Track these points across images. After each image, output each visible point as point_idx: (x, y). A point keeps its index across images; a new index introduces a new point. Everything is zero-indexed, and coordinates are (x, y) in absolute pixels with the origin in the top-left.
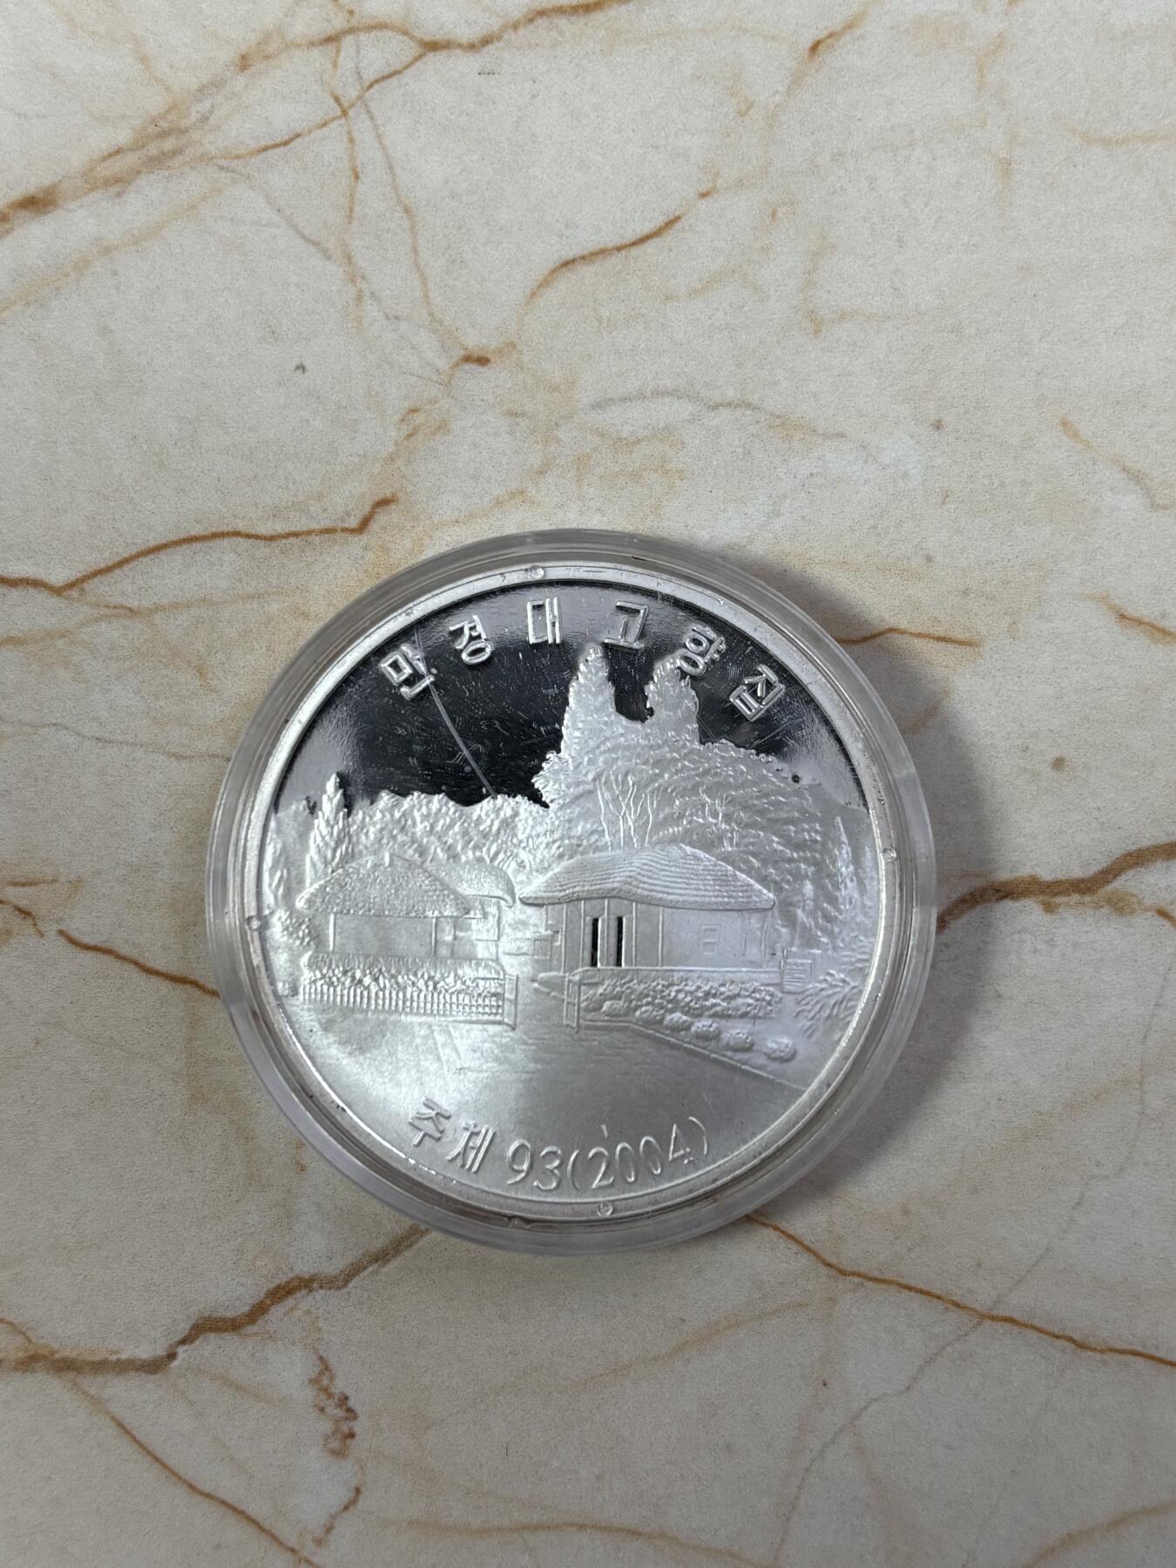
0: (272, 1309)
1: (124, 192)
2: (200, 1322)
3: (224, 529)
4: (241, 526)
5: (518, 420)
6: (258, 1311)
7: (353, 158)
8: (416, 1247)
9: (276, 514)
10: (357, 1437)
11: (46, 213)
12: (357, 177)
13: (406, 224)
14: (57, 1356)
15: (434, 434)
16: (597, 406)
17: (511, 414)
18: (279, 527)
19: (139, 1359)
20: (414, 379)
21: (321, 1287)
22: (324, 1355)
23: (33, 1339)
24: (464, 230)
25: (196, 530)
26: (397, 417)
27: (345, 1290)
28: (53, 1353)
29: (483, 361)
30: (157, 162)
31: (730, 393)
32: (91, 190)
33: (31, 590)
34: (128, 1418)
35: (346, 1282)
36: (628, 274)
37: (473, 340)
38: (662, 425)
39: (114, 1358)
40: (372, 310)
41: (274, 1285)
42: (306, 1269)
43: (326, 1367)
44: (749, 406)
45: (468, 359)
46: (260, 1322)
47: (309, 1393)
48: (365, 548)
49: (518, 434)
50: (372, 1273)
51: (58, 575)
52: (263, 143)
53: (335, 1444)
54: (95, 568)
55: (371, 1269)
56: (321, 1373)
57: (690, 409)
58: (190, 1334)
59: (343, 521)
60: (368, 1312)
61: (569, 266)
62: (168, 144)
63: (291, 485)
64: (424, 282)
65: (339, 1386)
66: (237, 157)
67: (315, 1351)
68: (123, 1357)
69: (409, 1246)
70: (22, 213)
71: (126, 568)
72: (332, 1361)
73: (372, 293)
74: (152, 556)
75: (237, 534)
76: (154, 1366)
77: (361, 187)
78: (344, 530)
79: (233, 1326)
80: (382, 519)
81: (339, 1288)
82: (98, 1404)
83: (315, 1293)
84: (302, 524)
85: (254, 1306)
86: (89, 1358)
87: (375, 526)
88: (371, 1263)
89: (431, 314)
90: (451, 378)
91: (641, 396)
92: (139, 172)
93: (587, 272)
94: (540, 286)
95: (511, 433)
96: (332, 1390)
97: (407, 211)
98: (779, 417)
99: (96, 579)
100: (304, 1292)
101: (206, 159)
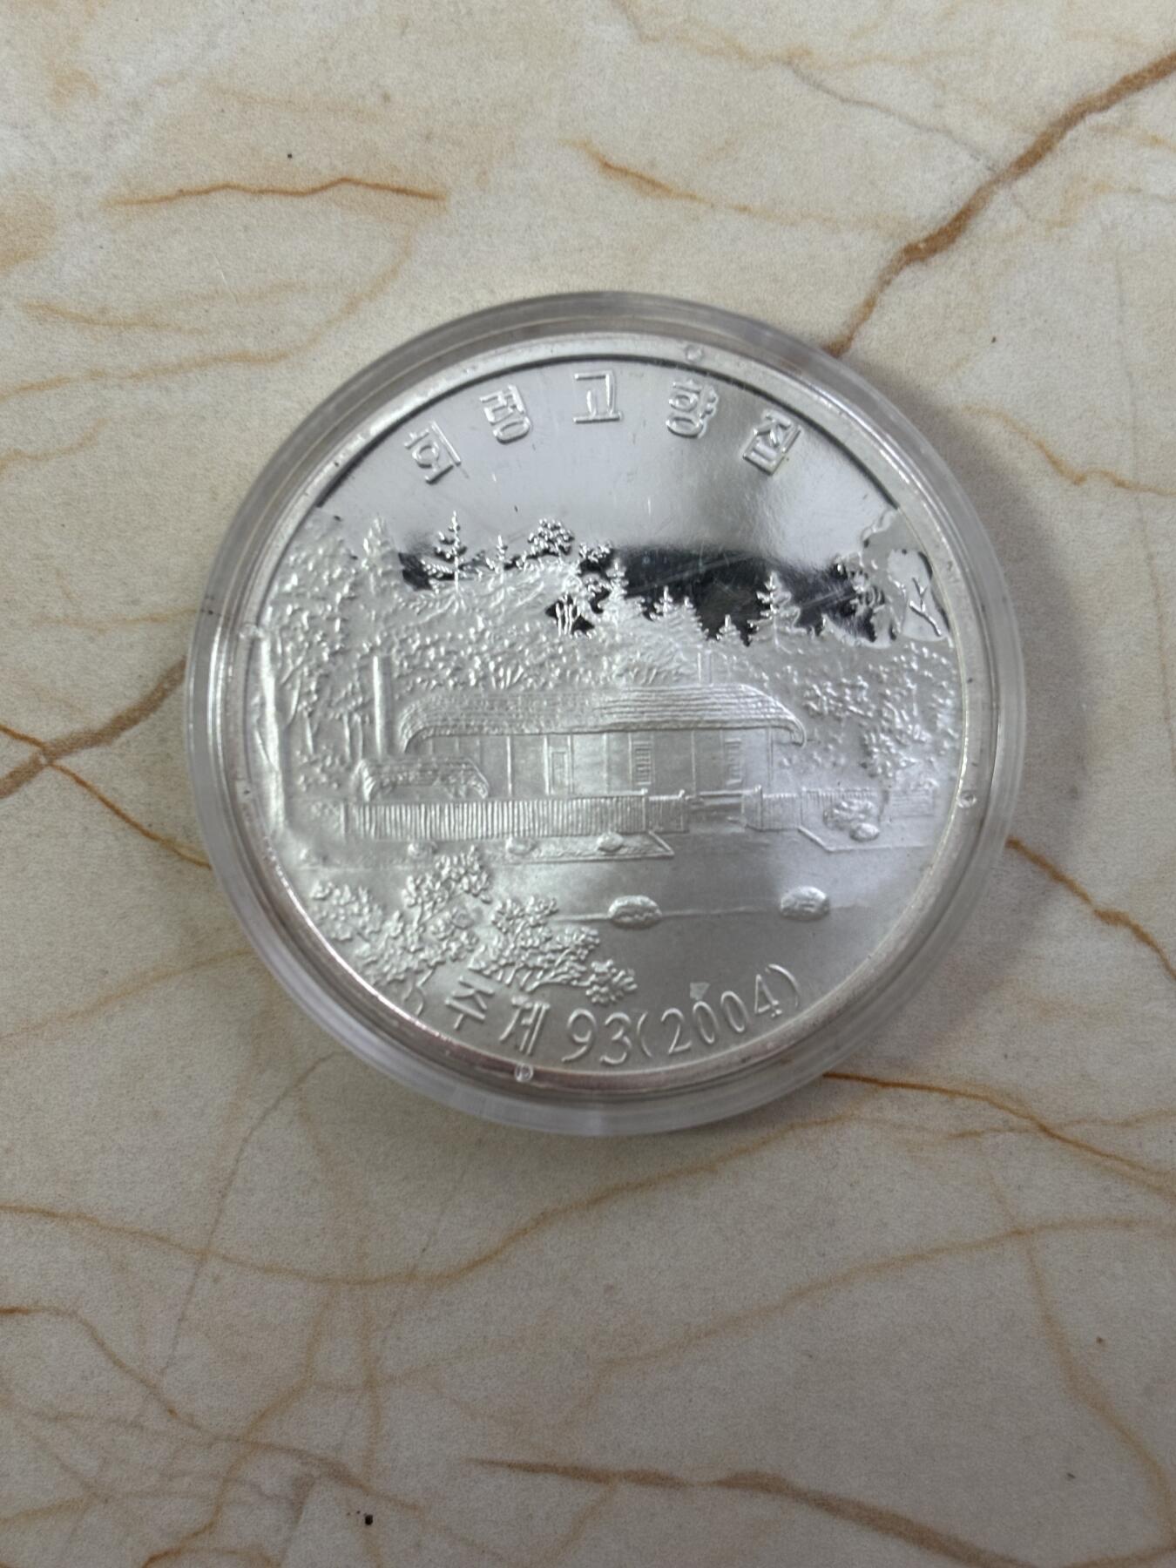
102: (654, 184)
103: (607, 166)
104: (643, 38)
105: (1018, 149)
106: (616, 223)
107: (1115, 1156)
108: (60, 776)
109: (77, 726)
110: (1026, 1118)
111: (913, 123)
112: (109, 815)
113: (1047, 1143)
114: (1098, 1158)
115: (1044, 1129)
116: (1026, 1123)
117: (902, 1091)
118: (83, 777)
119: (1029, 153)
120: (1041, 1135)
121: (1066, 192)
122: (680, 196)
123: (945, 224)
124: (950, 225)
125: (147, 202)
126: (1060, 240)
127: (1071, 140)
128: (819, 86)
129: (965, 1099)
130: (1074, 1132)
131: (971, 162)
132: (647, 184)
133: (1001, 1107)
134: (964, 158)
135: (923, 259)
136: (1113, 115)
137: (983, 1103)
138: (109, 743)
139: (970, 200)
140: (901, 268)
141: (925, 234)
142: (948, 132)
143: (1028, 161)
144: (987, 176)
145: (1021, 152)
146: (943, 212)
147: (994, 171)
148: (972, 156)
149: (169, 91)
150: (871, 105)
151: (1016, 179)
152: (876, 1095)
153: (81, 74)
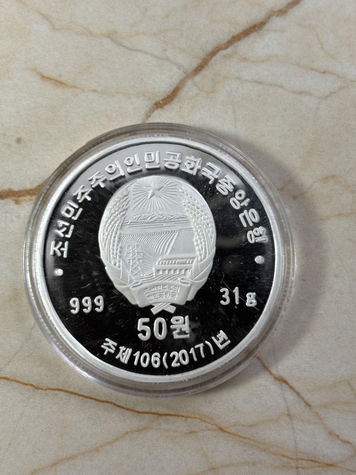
102: (61, 83)
103: (43, 77)
104: (54, 29)
105: (195, 65)
106: (48, 98)
107: (248, 438)
110: (214, 425)
111: (156, 57)
113: (222, 434)
114: (241, 439)
115: (221, 429)
116: (214, 427)
117: (168, 417)
119: (199, 66)
120: (220, 431)
121: (213, 80)
122: (71, 87)
123: (169, 94)
124: (171, 94)
126: (212, 98)
127: (214, 61)
128: (120, 45)
129: (191, 419)
130: (232, 430)
131: (178, 70)
132: (59, 83)
133: (205, 421)
134: (175, 69)
135: (162, 107)
136: (229, 51)
137: (198, 420)
139: (178, 84)
140: (154, 111)
141: (162, 98)
142: (169, 60)
143: (199, 69)
144: (184, 75)
145: (196, 66)
146: (168, 89)
147: (187, 74)
148: (178, 68)
150: (140, 51)
151: (194, 76)
152: (158, 419)
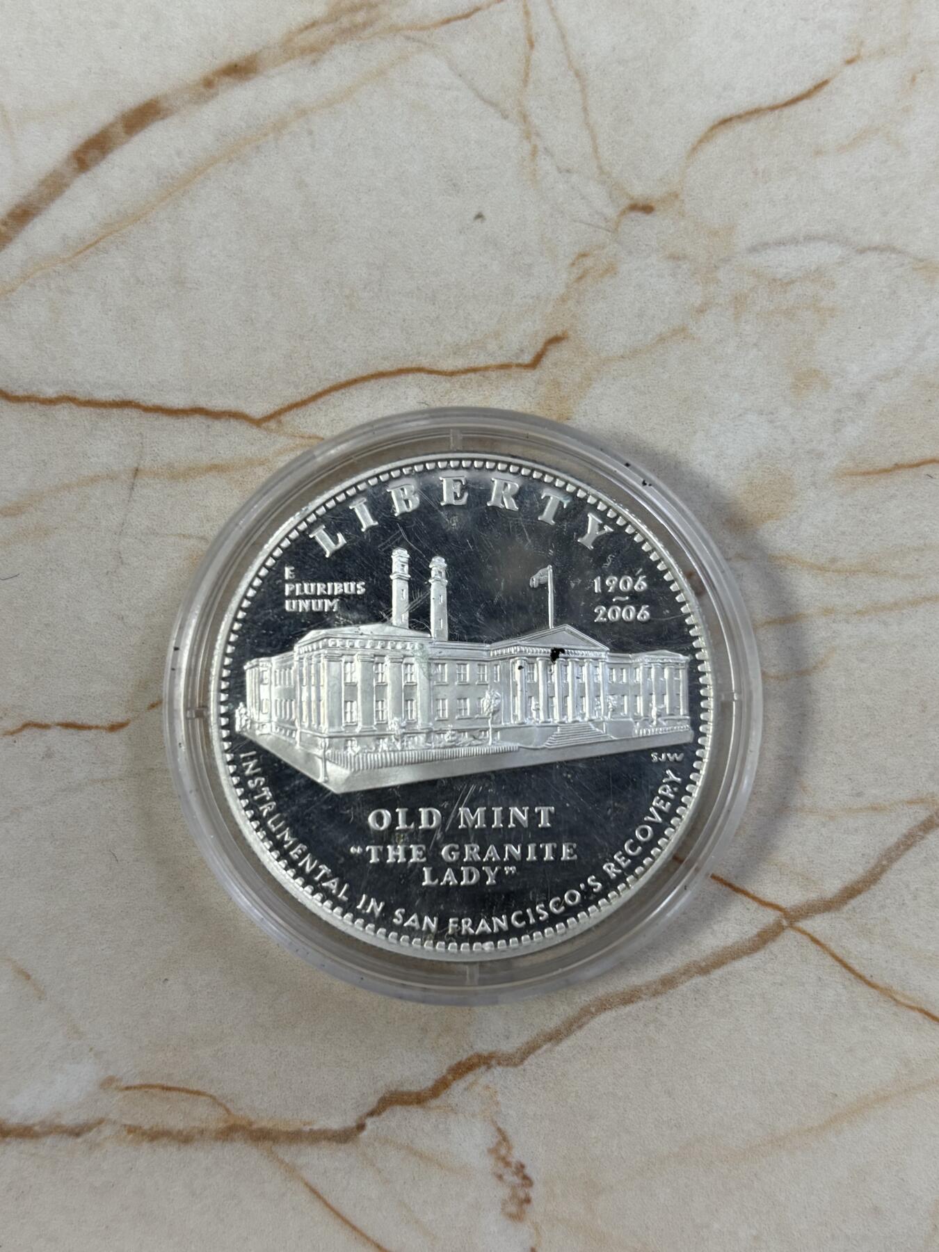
0: (454, 1085)
1: (319, 60)
2: (387, 1095)
3: (407, 365)
4: (425, 362)
5: (680, 262)
6: (441, 1086)
7: (528, 28)
8: (586, 1028)
9: (457, 350)
10: (534, 1202)
11: (248, 79)
12: (532, 45)
13: (577, 87)
14: (255, 1127)
15: (602, 276)
16: (753, 250)
17: (674, 257)
18: (460, 363)
19: (331, 1130)
20: (583, 227)
21: (499, 1064)
22: (501, 1126)
23: (233, 1111)
24: (630, 92)
25: (386, 366)
26: (569, 261)
27: (521, 1067)
28: (251, 1124)
29: (647, 209)
30: (349, 33)
31: (877, 239)
32: (290, 58)
33: (233, 422)
34: (321, 1185)
35: (522, 1060)
36: (781, 131)
37: (639, 190)
38: (813, 268)
39: (307, 1128)
40: (545, 164)
41: (455, 1062)
42: (485, 1047)
43: (504, 1138)
44: (893, 250)
45: (634, 207)
46: (443, 1096)
47: (488, 1163)
48: (539, 383)
49: (680, 276)
50: (545, 1051)
51: (257, 409)
52: (445, 16)
53: (513, 1209)
54: (291, 401)
55: (545, 1047)
56: (499, 1144)
57: (840, 252)
58: (378, 1107)
59: (517, 358)
60: (544, 1088)
61: (727, 124)
62: (360, 17)
63: (470, 326)
64: (594, 138)
65: (517, 1156)
66: (423, 28)
67: (494, 1123)
68: (316, 1127)
69: (580, 1027)
70: (227, 79)
71: (320, 401)
72: (510, 1132)
73: (545, 149)
74: (343, 391)
75: (420, 370)
76: (345, 1136)
77: (536, 55)
78: (519, 365)
79: (418, 1099)
80: (554, 355)
81: (515, 1065)
82: (291, 1171)
83: (493, 1069)
84: (482, 361)
85: (436, 1081)
86: (283, 1128)
87: (547, 362)
88: (545, 1041)
89: (600, 167)
90: (618, 224)
91: (794, 241)
92: (332, 43)
93: (745, 130)
94: (701, 141)
95: (674, 275)
96: (510, 1159)
97: (577, 74)
98: (921, 260)
99: (292, 412)
100: (483, 1068)
101: (395, 30)
108: (799, 936)
109: (813, 896)
112: (838, 967)
118: (817, 937)
125: (868, 473)
138: (838, 909)
149: (887, 384)
153: (815, 371)
